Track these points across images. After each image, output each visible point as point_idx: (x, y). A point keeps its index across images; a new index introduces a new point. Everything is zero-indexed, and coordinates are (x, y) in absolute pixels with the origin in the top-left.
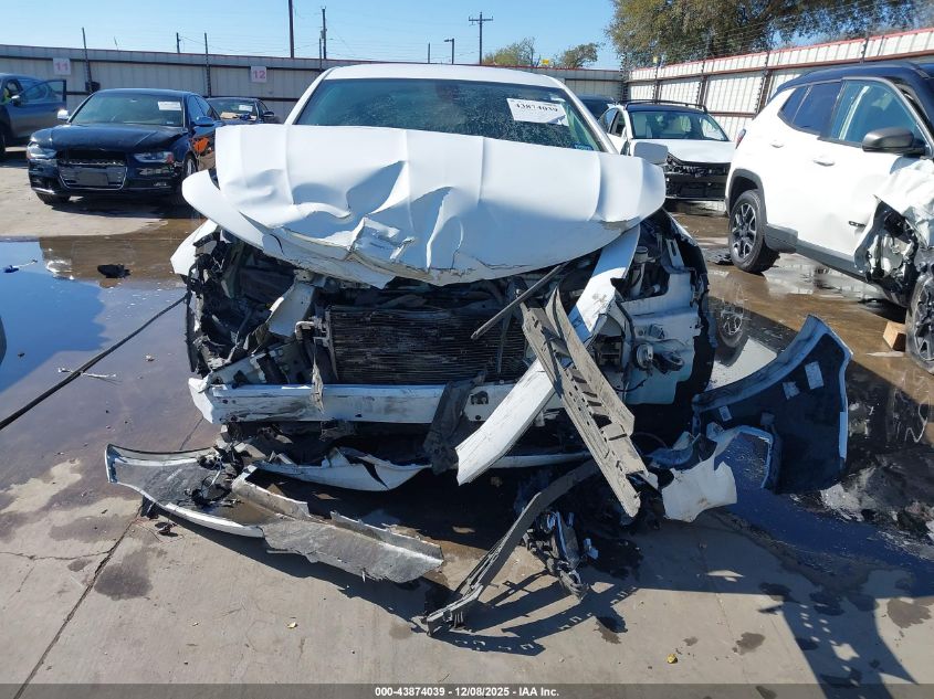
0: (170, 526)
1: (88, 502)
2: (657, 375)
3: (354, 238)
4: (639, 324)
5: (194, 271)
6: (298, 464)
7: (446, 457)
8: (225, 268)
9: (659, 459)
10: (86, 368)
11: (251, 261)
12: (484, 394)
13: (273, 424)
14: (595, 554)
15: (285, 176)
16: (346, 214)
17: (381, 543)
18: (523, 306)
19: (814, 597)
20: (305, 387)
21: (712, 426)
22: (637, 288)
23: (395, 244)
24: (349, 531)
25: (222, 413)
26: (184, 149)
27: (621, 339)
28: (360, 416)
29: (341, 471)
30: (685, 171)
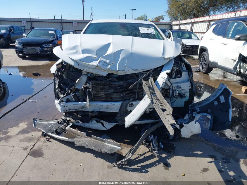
0: (49, 139)
1: (28, 132)
2: (179, 99)
3: (98, 63)
4: (174, 85)
5: (56, 72)
6: (83, 123)
7: (122, 121)
8: (64, 71)
9: (180, 121)
10: (29, 99)
11: (71, 70)
12: (132, 104)
13: (77, 112)
14: (162, 146)
15: (80, 47)
16: (96, 56)
17: (105, 143)
18: (143, 80)
19: (223, 159)
20: (85, 102)
21: (195, 113)
22: (174, 76)
23: (109, 64)
24: (96, 140)
25: (64, 109)
26: (55, 43)
27: (169, 89)
28: (99, 110)
29: (95, 125)
30: (187, 48)
